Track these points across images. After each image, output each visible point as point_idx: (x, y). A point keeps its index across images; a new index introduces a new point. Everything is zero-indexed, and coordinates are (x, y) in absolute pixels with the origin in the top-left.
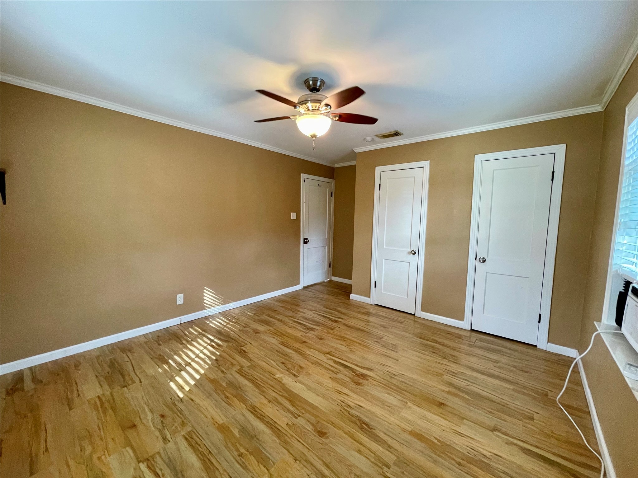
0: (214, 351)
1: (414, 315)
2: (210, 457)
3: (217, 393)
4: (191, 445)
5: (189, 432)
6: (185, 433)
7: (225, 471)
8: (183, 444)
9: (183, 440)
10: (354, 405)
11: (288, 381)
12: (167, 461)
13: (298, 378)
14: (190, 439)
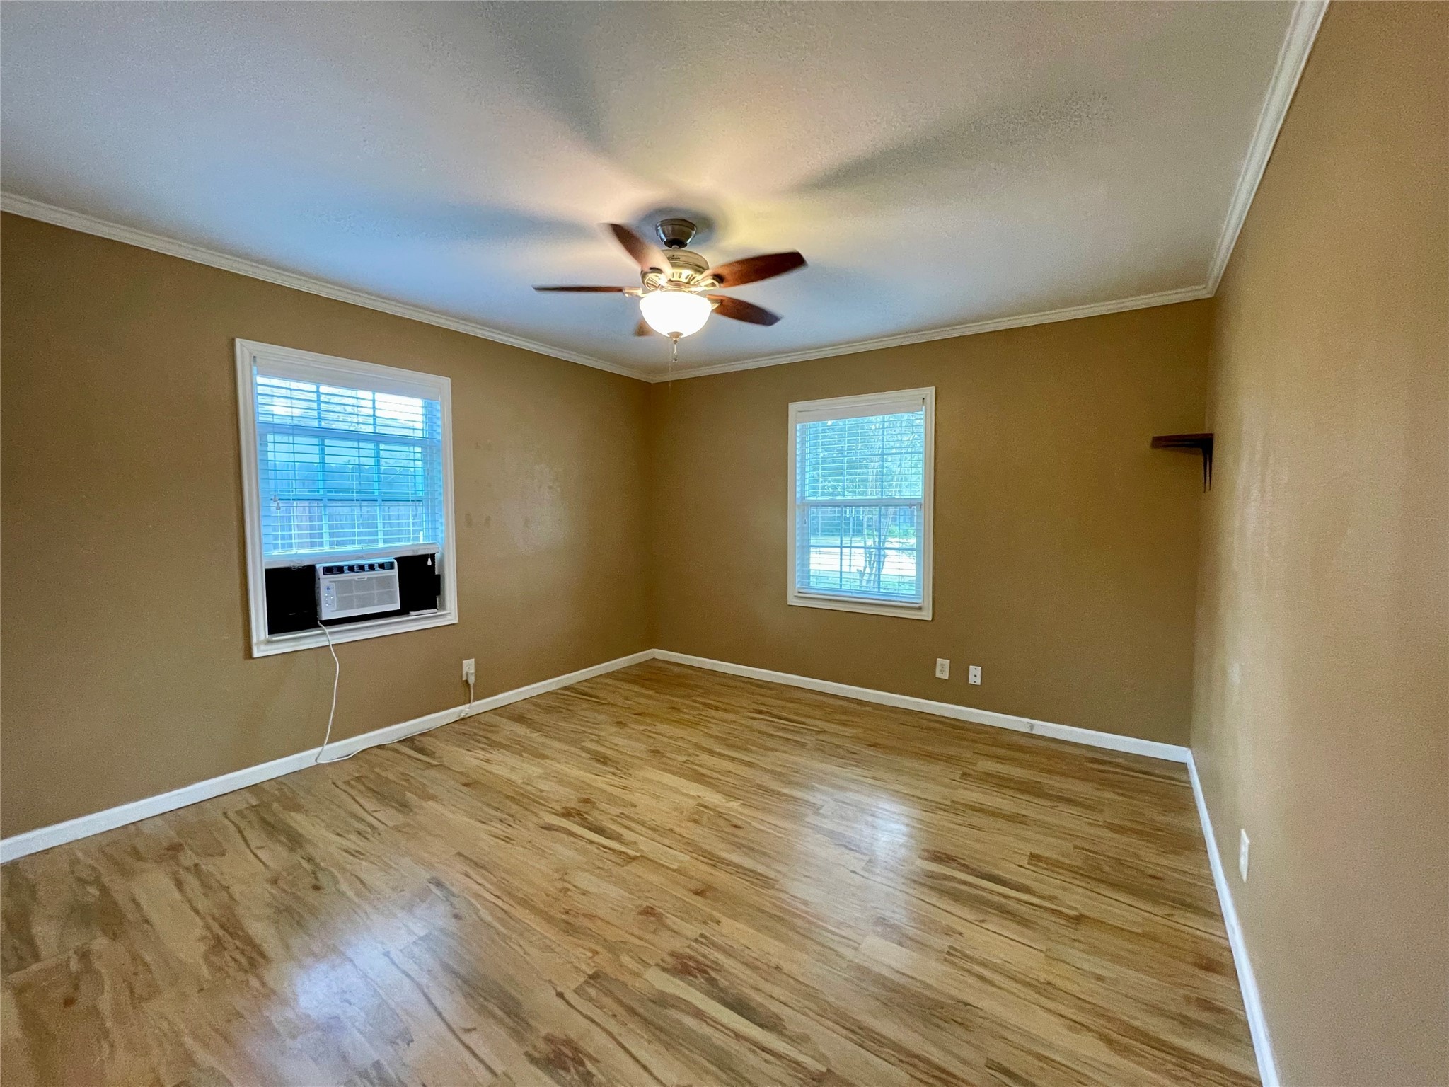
10: (606, 776)
11: (713, 798)
13: (695, 803)
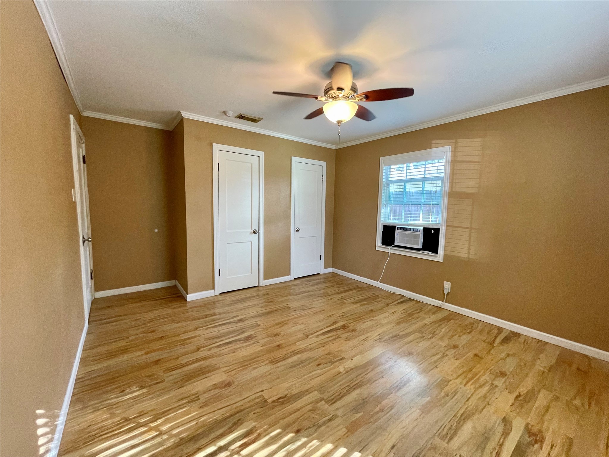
0: (267, 438)
1: (258, 286)
2: (459, 415)
3: (376, 421)
4: (455, 433)
5: (441, 439)
6: (444, 443)
7: (465, 404)
8: (457, 442)
9: (452, 442)
12: (480, 451)
14: (449, 436)
